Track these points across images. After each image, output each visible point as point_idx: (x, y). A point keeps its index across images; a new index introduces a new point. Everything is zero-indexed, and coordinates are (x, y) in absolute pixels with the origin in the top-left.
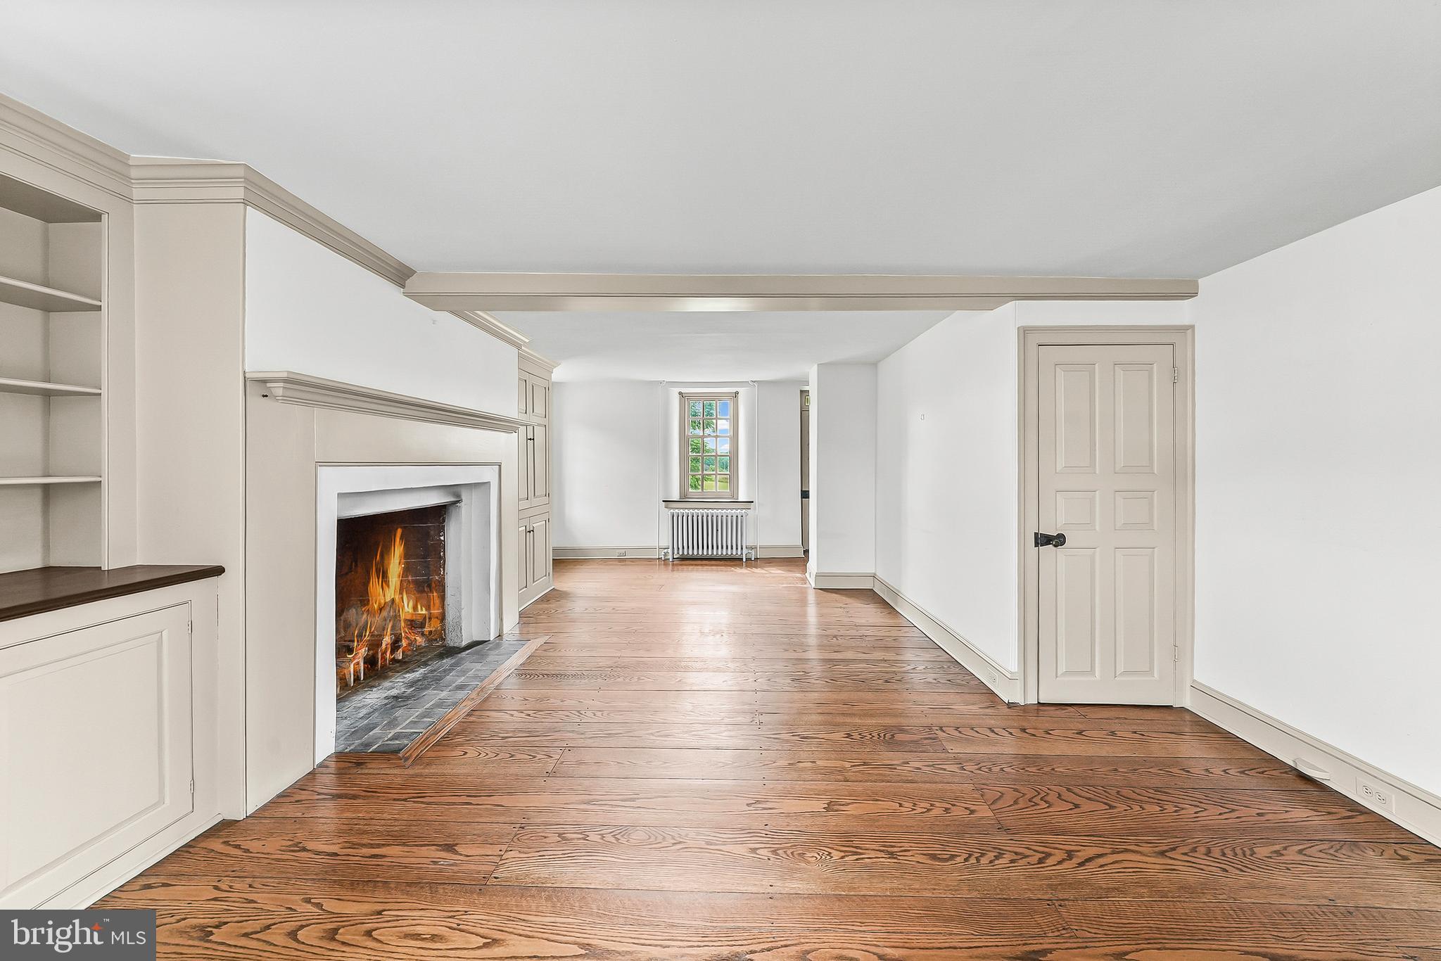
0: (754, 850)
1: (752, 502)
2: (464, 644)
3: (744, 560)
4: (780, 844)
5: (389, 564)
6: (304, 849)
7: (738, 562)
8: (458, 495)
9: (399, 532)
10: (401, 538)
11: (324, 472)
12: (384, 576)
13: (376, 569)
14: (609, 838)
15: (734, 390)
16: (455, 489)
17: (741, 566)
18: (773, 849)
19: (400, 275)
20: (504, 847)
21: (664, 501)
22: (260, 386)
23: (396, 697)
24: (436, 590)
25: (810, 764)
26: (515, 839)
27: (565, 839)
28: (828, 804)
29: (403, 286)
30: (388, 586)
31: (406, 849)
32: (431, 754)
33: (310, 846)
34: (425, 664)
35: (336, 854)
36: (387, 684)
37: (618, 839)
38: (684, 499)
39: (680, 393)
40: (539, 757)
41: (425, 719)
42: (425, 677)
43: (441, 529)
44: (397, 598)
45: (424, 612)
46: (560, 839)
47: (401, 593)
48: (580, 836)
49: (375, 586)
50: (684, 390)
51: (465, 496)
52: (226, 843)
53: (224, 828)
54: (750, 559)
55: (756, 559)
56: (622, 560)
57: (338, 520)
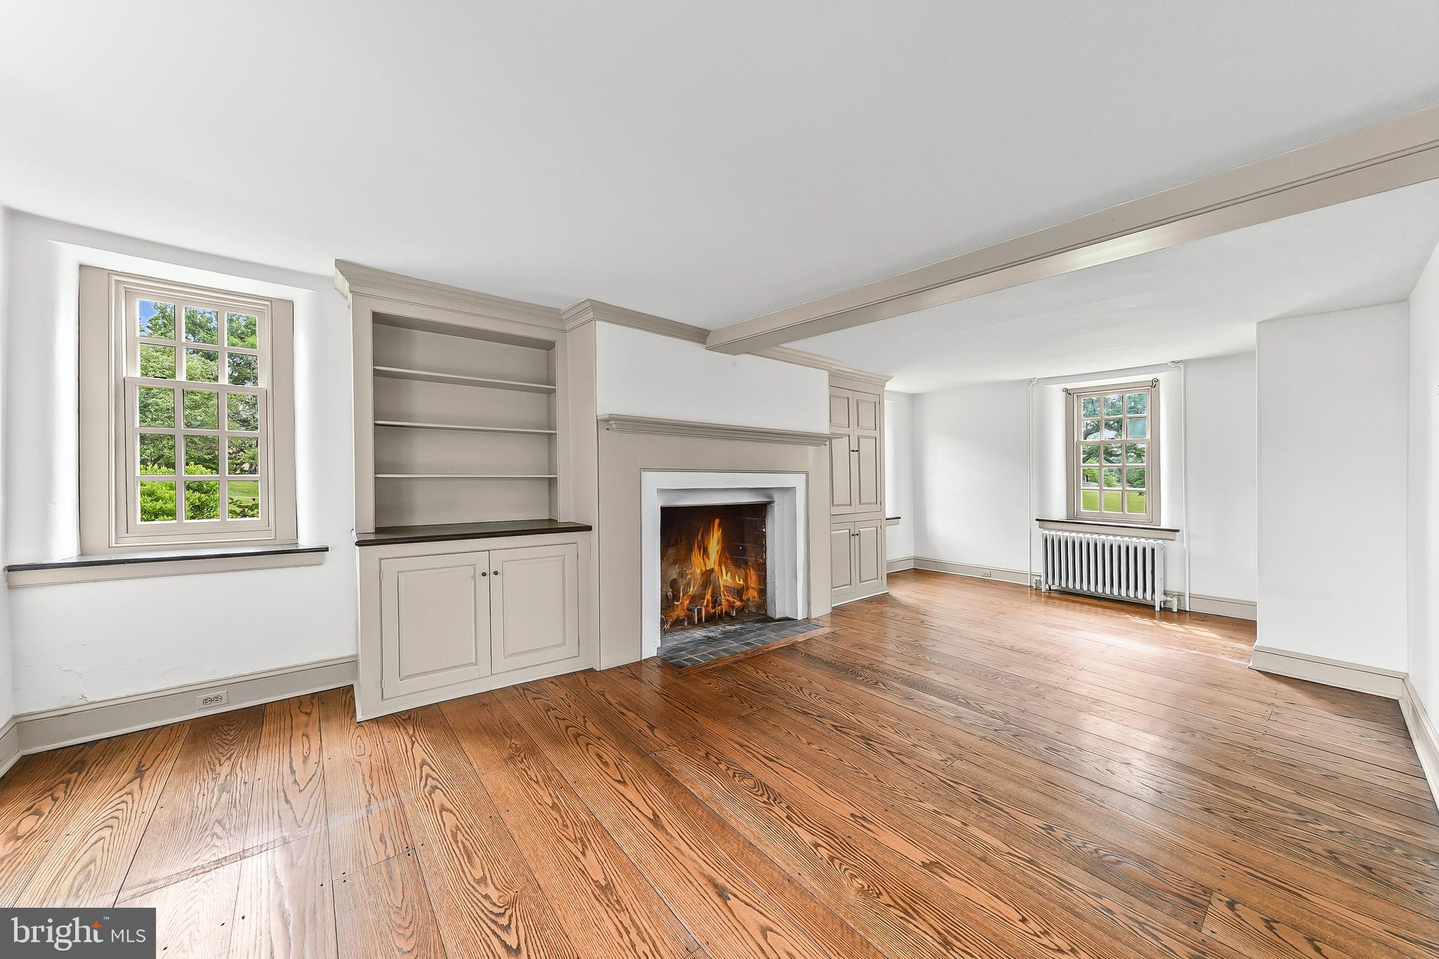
0: (817, 845)
1: (1178, 531)
2: (778, 616)
3: (1157, 608)
4: (845, 857)
5: (709, 542)
6: (603, 695)
7: (1148, 611)
8: (771, 497)
9: (717, 521)
10: (719, 526)
11: (647, 476)
12: (705, 552)
13: (698, 545)
14: (731, 773)
15: (1149, 377)
16: (770, 492)
17: (1152, 616)
18: (833, 855)
19: (700, 335)
20: (674, 742)
21: (1037, 520)
22: (608, 422)
23: (709, 638)
24: (753, 568)
25: (959, 824)
26: (684, 743)
27: (707, 757)
28: (931, 863)
29: (705, 343)
30: (709, 559)
31: (636, 717)
32: (694, 676)
33: (607, 695)
34: (743, 623)
35: (611, 704)
36: (713, 628)
37: (734, 776)
38: (1072, 520)
39: (1066, 390)
40: (745, 704)
41: (711, 656)
42: (735, 631)
43: (763, 523)
44: (716, 568)
45: (741, 582)
46: (704, 755)
47: (720, 565)
48: (717, 761)
49: (696, 558)
50: (1070, 386)
51: (777, 498)
52: (585, 678)
53: (592, 670)
54: (1170, 610)
55: (1181, 612)
56: (985, 581)
57: (661, 508)
